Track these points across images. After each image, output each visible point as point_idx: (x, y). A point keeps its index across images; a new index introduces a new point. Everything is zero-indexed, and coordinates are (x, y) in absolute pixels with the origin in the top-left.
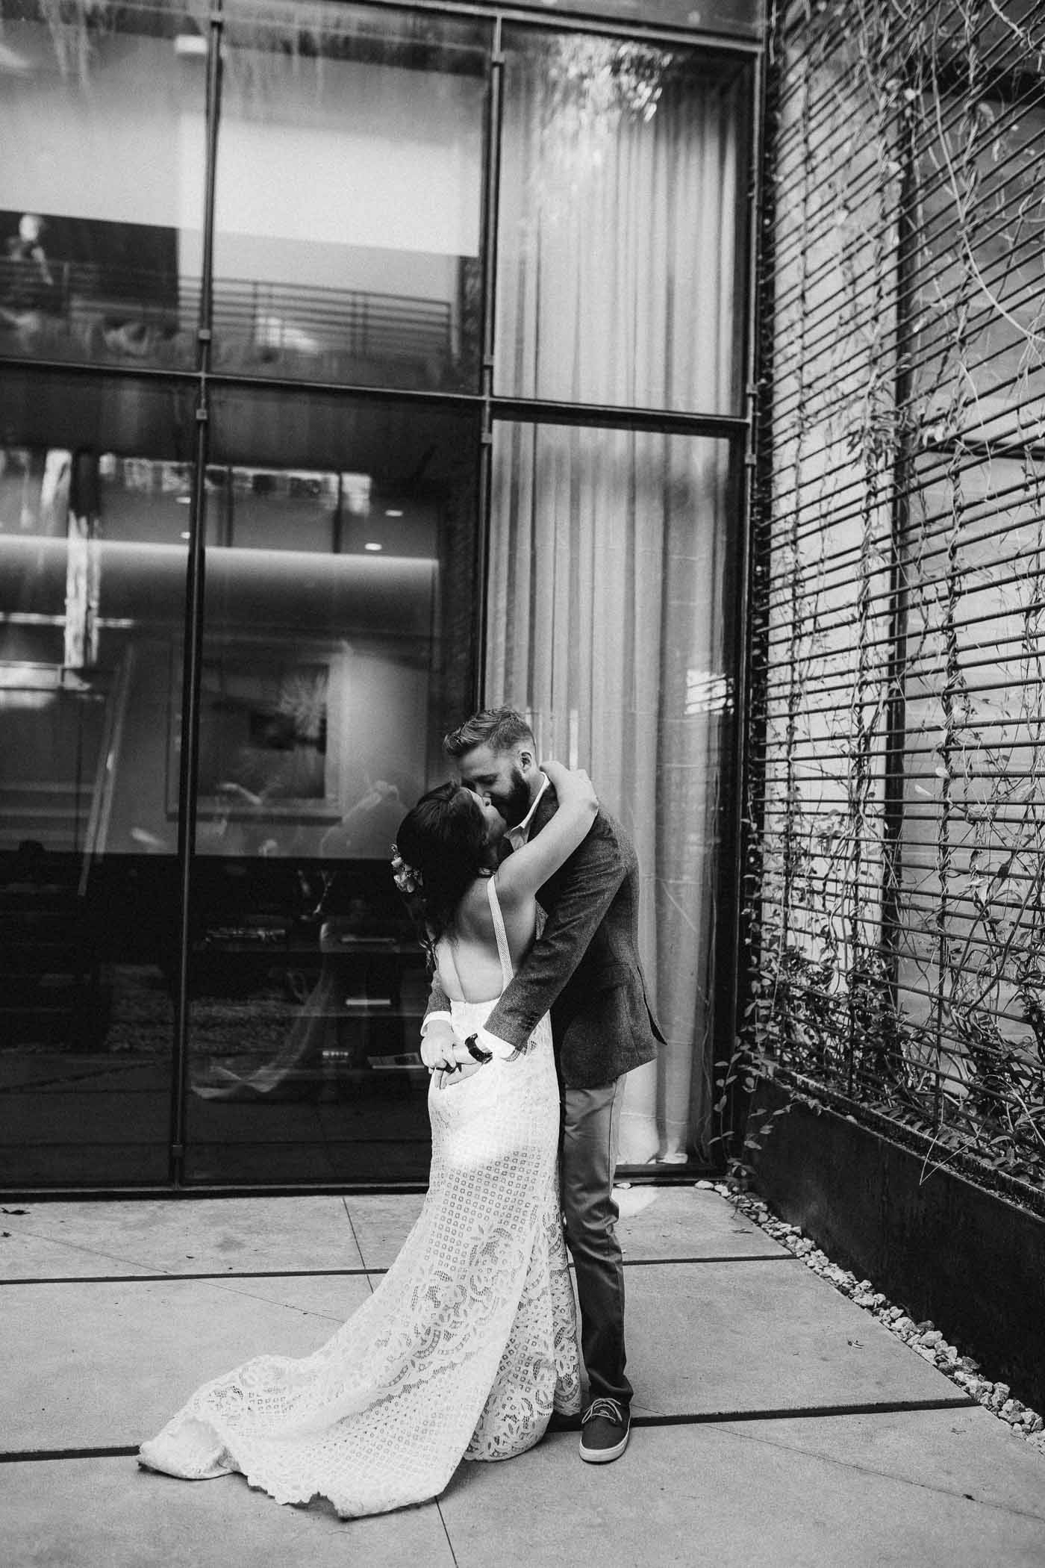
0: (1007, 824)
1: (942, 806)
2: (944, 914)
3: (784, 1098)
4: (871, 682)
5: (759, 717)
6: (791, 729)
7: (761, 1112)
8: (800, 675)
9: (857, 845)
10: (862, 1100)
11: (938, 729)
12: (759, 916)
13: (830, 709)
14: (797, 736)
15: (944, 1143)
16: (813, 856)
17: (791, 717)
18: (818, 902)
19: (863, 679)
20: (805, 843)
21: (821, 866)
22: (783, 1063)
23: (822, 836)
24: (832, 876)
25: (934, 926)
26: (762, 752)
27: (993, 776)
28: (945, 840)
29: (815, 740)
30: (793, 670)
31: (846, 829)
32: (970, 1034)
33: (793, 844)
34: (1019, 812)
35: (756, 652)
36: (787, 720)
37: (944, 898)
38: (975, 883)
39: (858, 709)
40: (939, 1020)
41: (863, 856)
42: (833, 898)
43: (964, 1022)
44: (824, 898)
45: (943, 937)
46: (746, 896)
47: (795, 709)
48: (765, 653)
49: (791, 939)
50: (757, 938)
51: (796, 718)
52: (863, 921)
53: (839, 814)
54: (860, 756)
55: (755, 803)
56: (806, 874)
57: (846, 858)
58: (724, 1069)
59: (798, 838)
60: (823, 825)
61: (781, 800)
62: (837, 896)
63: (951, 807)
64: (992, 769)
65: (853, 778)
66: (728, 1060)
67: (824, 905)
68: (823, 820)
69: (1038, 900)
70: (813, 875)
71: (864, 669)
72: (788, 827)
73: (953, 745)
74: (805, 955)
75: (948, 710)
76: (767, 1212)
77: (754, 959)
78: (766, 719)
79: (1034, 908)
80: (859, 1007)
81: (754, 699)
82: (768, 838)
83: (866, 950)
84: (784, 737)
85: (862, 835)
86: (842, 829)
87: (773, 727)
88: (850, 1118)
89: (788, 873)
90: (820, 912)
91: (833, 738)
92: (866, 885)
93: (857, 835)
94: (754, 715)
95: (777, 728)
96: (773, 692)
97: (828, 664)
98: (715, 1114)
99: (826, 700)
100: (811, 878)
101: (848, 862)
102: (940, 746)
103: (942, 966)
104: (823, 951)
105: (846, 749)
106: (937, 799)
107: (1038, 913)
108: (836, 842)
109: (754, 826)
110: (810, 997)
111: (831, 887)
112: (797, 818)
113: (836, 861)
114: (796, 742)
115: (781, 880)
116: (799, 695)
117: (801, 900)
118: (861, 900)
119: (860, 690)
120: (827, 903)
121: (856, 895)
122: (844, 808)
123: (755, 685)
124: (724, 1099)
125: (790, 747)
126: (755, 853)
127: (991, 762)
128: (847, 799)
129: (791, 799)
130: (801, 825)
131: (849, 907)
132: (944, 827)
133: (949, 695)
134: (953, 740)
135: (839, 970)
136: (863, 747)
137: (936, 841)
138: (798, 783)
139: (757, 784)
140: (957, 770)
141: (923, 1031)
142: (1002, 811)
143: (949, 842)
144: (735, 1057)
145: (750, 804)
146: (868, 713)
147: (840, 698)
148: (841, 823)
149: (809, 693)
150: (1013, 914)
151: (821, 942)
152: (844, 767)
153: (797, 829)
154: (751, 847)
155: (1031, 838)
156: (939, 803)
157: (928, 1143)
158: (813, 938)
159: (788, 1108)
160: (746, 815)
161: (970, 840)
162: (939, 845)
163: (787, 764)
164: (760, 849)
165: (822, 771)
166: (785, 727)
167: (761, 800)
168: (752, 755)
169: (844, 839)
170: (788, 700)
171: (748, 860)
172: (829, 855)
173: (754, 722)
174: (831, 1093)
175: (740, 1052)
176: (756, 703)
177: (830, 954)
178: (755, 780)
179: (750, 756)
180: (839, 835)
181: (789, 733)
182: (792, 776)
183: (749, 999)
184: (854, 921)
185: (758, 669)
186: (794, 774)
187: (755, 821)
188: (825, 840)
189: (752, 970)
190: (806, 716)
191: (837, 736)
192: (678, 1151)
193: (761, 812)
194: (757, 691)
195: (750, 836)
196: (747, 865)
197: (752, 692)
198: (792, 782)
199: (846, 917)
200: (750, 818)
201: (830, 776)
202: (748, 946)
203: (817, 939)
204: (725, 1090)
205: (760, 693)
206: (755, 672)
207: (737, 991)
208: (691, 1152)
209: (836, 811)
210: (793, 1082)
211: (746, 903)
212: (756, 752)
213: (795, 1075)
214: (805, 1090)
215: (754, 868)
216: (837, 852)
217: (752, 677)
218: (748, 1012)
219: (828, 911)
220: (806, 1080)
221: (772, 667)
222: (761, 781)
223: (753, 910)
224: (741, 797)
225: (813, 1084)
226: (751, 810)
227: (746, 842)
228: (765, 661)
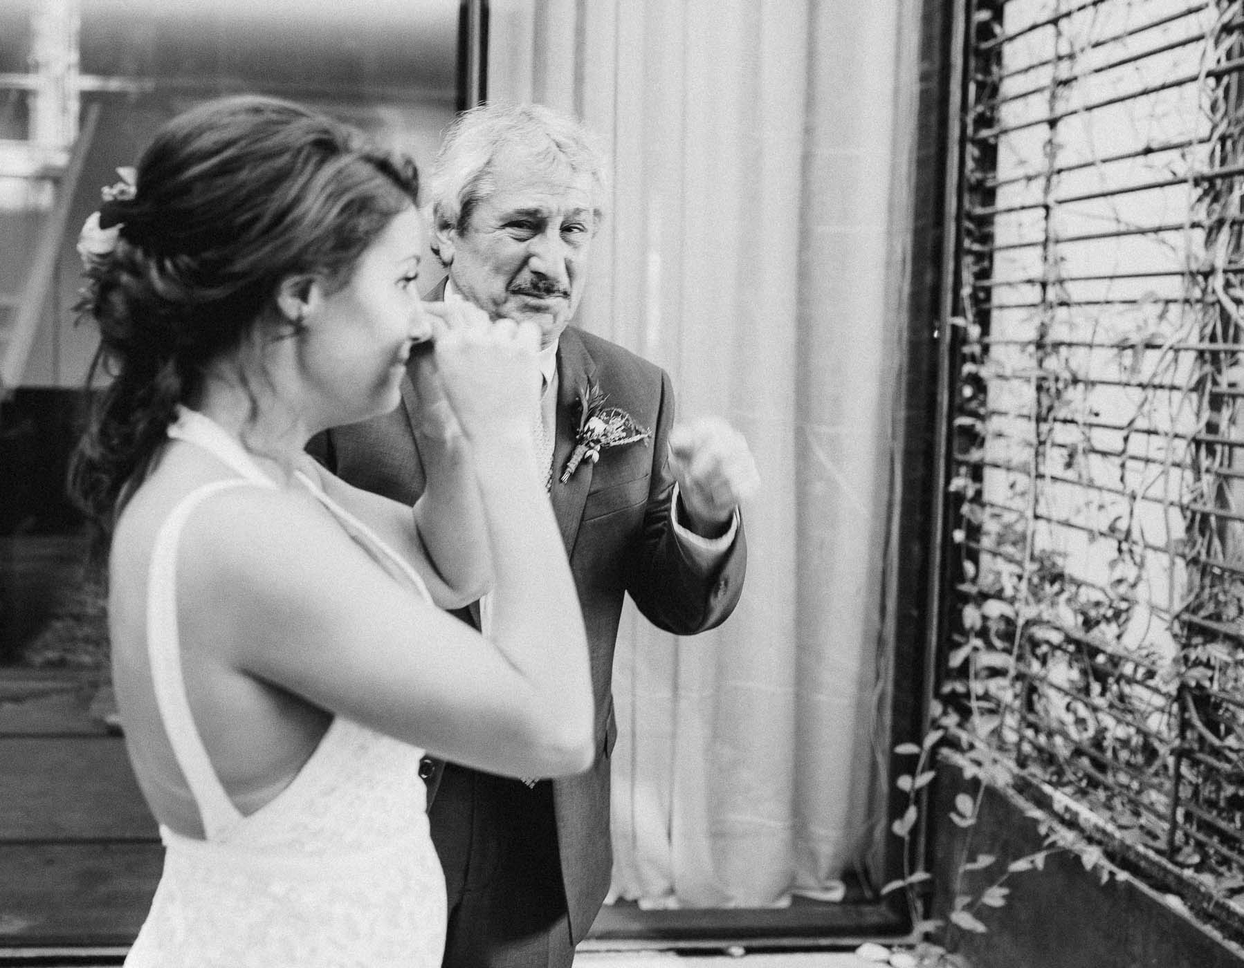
3: (1030, 839)
5: (985, 133)
6: (1051, 147)
7: (984, 861)
10: (1199, 868)
12: (979, 493)
14: (1063, 159)
17: (1053, 123)
18: (1102, 471)
20: (1080, 361)
21: (1115, 404)
22: (1022, 762)
23: (1122, 346)
24: (1141, 423)
26: (989, 195)
29: (1104, 161)
30: (1059, 34)
31: (1176, 328)
33: (1052, 363)
35: (983, 16)
36: (1043, 131)
39: (1210, 82)
42: (1141, 465)
44: (1123, 466)
46: (960, 457)
47: (1061, 108)
48: (998, 16)
49: (1044, 538)
50: (974, 531)
51: (1062, 125)
53: (1156, 302)
54: (1211, 180)
55: (976, 289)
56: (1079, 418)
58: (914, 758)
59: (1064, 351)
60: (1125, 324)
61: (1029, 282)
62: (1148, 461)
65: (1196, 225)
66: (919, 743)
67: (1122, 479)
68: (1120, 313)
70: (1094, 420)
72: (1043, 330)
74: (1071, 568)
77: (969, 567)
78: (997, 135)
81: (978, 100)
82: (995, 352)
84: (1038, 163)
86: (1165, 328)
87: (1012, 149)
88: (1173, 902)
89: (1040, 417)
90: (1110, 491)
91: (1148, 151)
94: (976, 130)
95: (1020, 150)
96: (1009, 87)
99: (1129, 78)
100: (1093, 426)
101: (1178, 395)
104: (1113, 564)
105: (1182, 170)
108: (1152, 355)
109: (974, 331)
110: (1083, 651)
111: (1138, 444)
112: (1062, 313)
113: (1150, 394)
114: (1059, 171)
115: (1027, 429)
116: (1065, 83)
117: (1069, 465)
120: (1128, 475)
122: (1174, 287)
123: (980, 77)
124: (912, 814)
125: (1049, 180)
126: (974, 379)
129: (1052, 277)
130: (1072, 326)
135: (1153, 609)
136: (1218, 160)
138: (1064, 249)
139: (979, 257)
144: (932, 738)
145: (966, 291)
148: (1162, 317)
151: (1109, 548)
153: (1058, 333)
154: (968, 368)
159: (1040, 859)
160: (958, 310)
163: (1042, 212)
164: (985, 372)
165: (1118, 221)
166: (1040, 145)
167: (986, 283)
168: (971, 203)
169: (1171, 348)
170: (1047, 94)
171: (961, 391)
172: (1134, 381)
173: (975, 142)
174: (1129, 842)
175: (939, 727)
176: (980, 109)
177: (1127, 570)
178: (976, 247)
179: (967, 205)
180: (1158, 342)
181: (1046, 155)
182: (1052, 235)
183: (957, 637)
184: (1189, 514)
185: (985, 45)
186: (1055, 231)
187: (974, 322)
188: (1129, 352)
189: (966, 587)
190: (1086, 115)
191: (1154, 145)
192: (829, 877)
193: (986, 306)
194: (981, 86)
195: (966, 350)
196: (958, 401)
197: (972, 88)
198: (1051, 247)
199: (1172, 504)
200: (965, 317)
201: (1132, 228)
202: (958, 547)
203: (1102, 540)
204: (912, 795)
205: (987, 91)
206: (979, 53)
207: (935, 622)
208: (850, 876)
209: (1152, 293)
210: (1043, 802)
211: (954, 467)
212: (977, 198)
213: (1047, 789)
214: (1072, 823)
215: (973, 405)
216: (1154, 375)
217: (972, 63)
218: (956, 659)
219: (1128, 491)
220: (1075, 806)
221: (1011, 39)
222: (985, 249)
223: (969, 482)
224: (949, 280)
225: (1088, 816)
226: (967, 303)
227: (958, 359)
228: (997, 29)
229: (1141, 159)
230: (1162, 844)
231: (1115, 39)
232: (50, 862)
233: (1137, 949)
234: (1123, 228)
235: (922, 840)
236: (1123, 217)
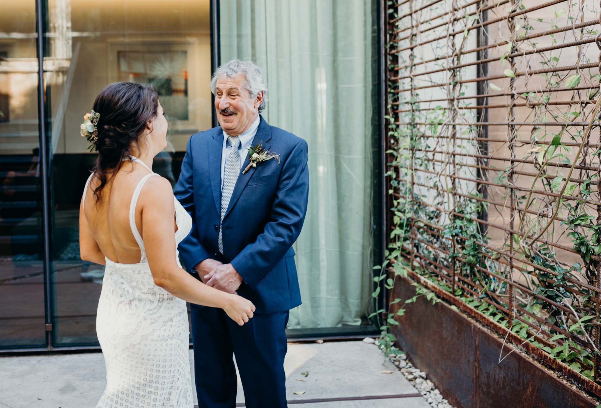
0: (558, 106)
1: (510, 97)
2: (513, 173)
3: (412, 292)
4: (460, 19)
5: (393, 52)
6: (412, 57)
7: (397, 301)
8: (417, 21)
9: (454, 127)
10: (462, 295)
11: (507, 43)
12: (398, 176)
13: (434, 40)
14: (416, 61)
15: (517, 332)
16: (428, 137)
17: (412, 49)
18: (430, 166)
19: (455, 17)
20: (422, 129)
21: (432, 143)
22: (413, 268)
23: (432, 124)
24: (438, 149)
25: (506, 182)
26: (396, 73)
27: (546, 72)
28: (512, 121)
29: (426, 62)
30: (412, 19)
31: (447, 118)
32: (534, 258)
33: (415, 130)
34: (567, 97)
35: (391, 11)
36: (410, 50)
37: (513, 162)
38: (534, 150)
39: (452, 37)
40: (511, 246)
41: (458, 135)
42: (440, 164)
43: (529, 250)
44: (434, 164)
45: (512, 190)
46: (389, 164)
47: (414, 44)
48: (396, 10)
49: (416, 190)
50: (397, 190)
51: (415, 50)
52: (459, 178)
53: (441, 109)
54: (453, 69)
55: (393, 106)
56: (423, 149)
57: (447, 137)
58: (380, 270)
59: (418, 126)
60: (432, 116)
61: (407, 103)
62: (442, 162)
63: (516, 97)
64: (546, 67)
65: (450, 84)
66: (381, 265)
67: (434, 168)
68: (432, 113)
69: (584, 161)
70: (428, 149)
71: (456, 10)
72: (412, 120)
73: (516, 53)
74: (424, 200)
75: (512, 28)
76: (405, 360)
77: (395, 203)
78: (398, 52)
79: (581, 168)
80: (457, 235)
81: (390, 41)
82: (401, 127)
83: (462, 197)
84: (408, 62)
85: (457, 121)
86: (444, 118)
87: (401, 57)
88: (454, 308)
89: (412, 149)
90: (432, 173)
91: (438, 59)
92: (460, 155)
93: (454, 121)
94: (390, 51)
95: (404, 57)
96: (401, 35)
97: (433, 12)
98: (375, 299)
99: (431, 35)
100: (427, 151)
101: (448, 140)
102: (507, 54)
103: (513, 209)
105: (445, 66)
106: (506, 93)
107: (584, 171)
108: (440, 127)
109: (392, 120)
110: (429, 228)
111: (438, 157)
112: (417, 113)
113: (440, 139)
114: (415, 65)
115: (409, 153)
116: (415, 35)
117: (421, 165)
118: (457, 164)
119: (453, 25)
120: (436, 166)
121: (454, 161)
122: (445, 104)
123: (390, 32)
124: (378, 290)
125: (412, 68)
126: (393, 137)
127: (546, 63)
128: (446, 98)
129: (413, 102)
130: (420, 118)
131: (450, 169)
132: (511, 111)
133: (512, 18)
134: (517, 50)
135: (445, 211)
136: (456, 63)
137: (506, 122)
138: (418, 91)
139: (394, 94)
140: (519, 71)
141: (499, 253)
142: (554, 97)
143: (514, 123)
144: (385, 263)
145: (389, 106)
146: (459, 39)
147: (441, 32)
148: (443, 114)
149: (422, 32)
150: (564, 173)
151: (434, 192)
152: (445, 77)
153: (417, 120)
154: (390, 133)
155: (577, 115)
156: (508, 95)
157: (505, 332)
158: (428, 190)
159: (414, 299)
160: (387, 113)
161: (530, 120)
162: (509, 125)
163: (409, 79)
164: (396, 134)
165: (431, 82)
166: (408, 56)
167: (396, 103)
168: (390, 75)
169: (445, 124)
170: (409, 39)
171: (390, 141)
172: (436, 135)
173: (390, 55)
174: (441, 290)
175: (388, 259)
176: (391, 43)
177: (439, 199)
178: (392, 91)
179: (388, 77)
180: (442, 122)
181: (410, 59)
182: (413, 87)
183: (393, 227)
184: (453, 179)
185: (392, 21)
186: (415, 85)
187: (392, 117)
188: (433, 126)
189: (393, 209)
190: (420, 47)
191: (439, 57)
192: (356, 317)
193: (396, 111)
194: (391, 35)
195: (390, 127)
196: (389, 144)
197: (388, 36)
198: (413, 90)
199: (447, 176)
200: (390, 116)
201: (436, 84)
202: (391, 195)
203: (431, 190)
204: (379, 283)
205: (394, 36)
206: (389, 24)
207: (385, 222)
208: (364, 318)
209: (439, 106)
210: (418, 281)
211: (389, 168)
212: (392, 74)
213: (419, 276)
214: (426, 287)
215: (392, 146)
216: (441, 133)
217: (388, 27)
218: (392, 236)
219: (436, 172)
220: (427, 280)
221: (400, 19)
222: (396, 91)
223: (393, 172)
224: (384, 102)
225: (430, 283)
226: (390, 111)
227: (387, 130)
228: (396, 16)
229: (434, 63)
230: (451, 290)
231: (427, 22)
233: (444, 325)
234: (433, 84)
235: (385, 300)
236: (433, 81)
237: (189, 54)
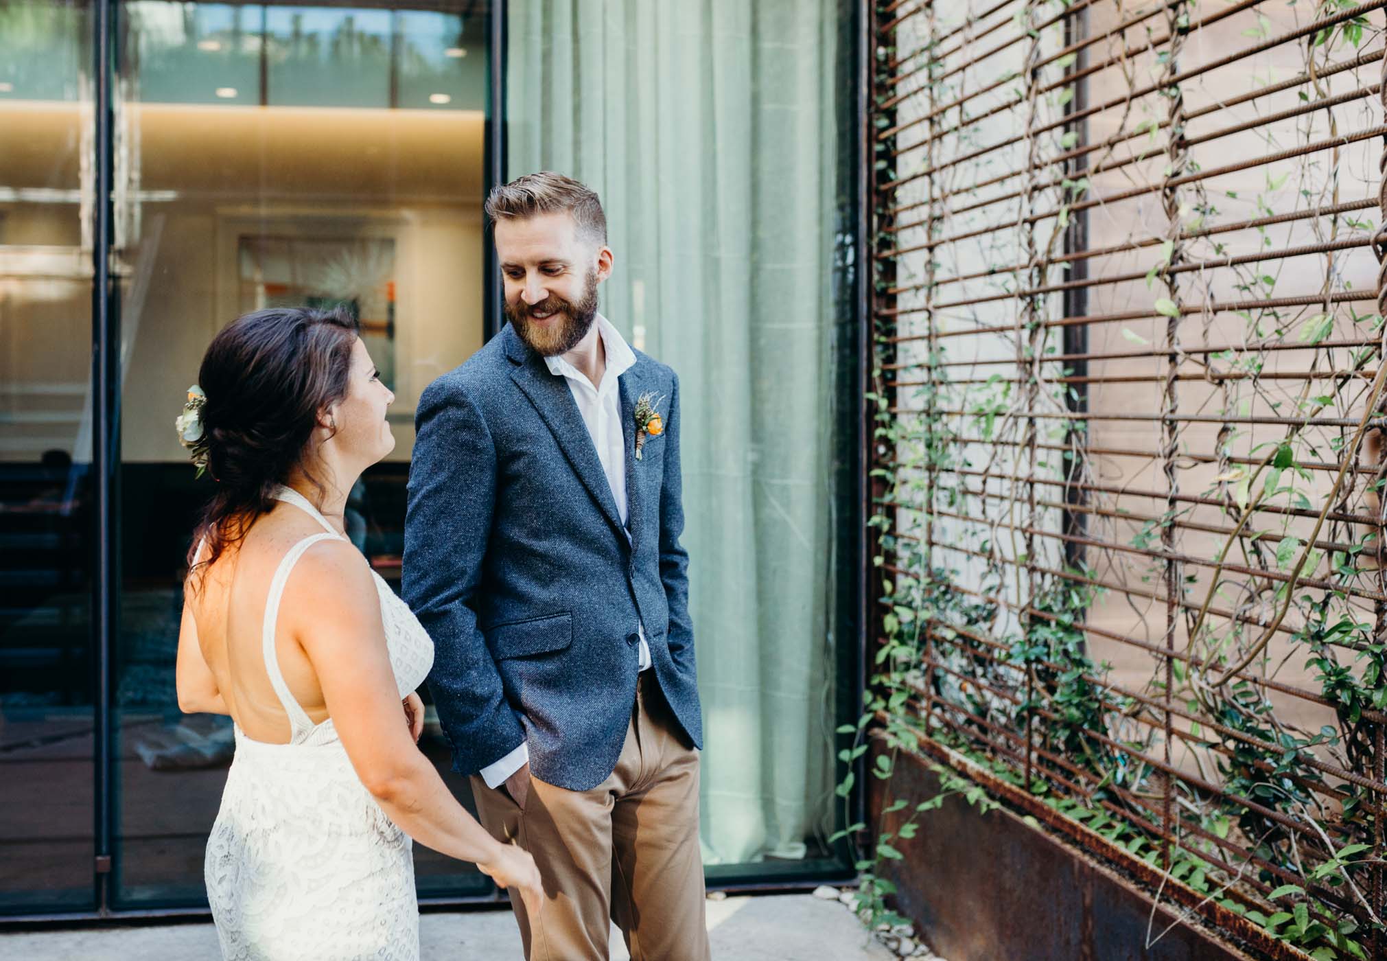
0: (1280, 381)
1: (1166, 359)
2: (1174, 525)
3: (932, 785)
4: (1047, 186)
5: (886, 253)
6: (931, 266)
7: (900, 805)
8: (942, 190)
9: (1031, 421)
10: (1047, 794)
11: (1158, 241)
12: (893, 527)
13: (986, 231)
14: (940, 275)
15: (1183, 878)
16: (966, 443)
17: (931, 249)
18: (973, 506)
19: (1034, 182)
20: (954, 424)
21: (979, 457)
22: (930, 732)
23: (980, 414)
24: (994, 470)
25: (1157, 544)
26: (891, 300)
27: (1249, 307)
28: (1172, 411)
29: (966, 278)
30: (932, 183)
31: (1015, 401)
32: (1223, 714)
33: (937, 427)
34: (1301, 362)
35: (881, 165)
36: (925, 253)
37: (1173, 501)
38: (1226, 477)
39: (1027, 226)
40: (1168, 687)
41: (1040, 440)
42: (997, 501)
43: (1214, 695)
44: (984, 502)
45: (1170, 561)
46: (875, 500)
47: (936, 237)
48: (893, 165)
49: (939, 559)
50: (891, 557)
51: (937, 250)
52: (1043, 534)
53: (1001, 381)
54: (1032, 295)
55: (883, 373)
56: (957, 468)
57: (1015, 444)
58: (852, 735)
59: (944, 418)
60: (979, 397)
61: (920, 366)
62: (1002, 498)
63: (1180, 359)
64: (1247, 297)
65: (1023, 327)
66: (855, 724)
67: (984, 512)
68: (979, 390)
69: (1344, 504)
70: (967, 469)
71: (1036, 167)
72: (930, 403)
73: (1181, 264)
74: (957, 581)
75: (1172, 210)
76: (912, 937)
77: (888, 585)
78: (895, 255)
79: (1335, 518)
80: (1038, 660)
81: (880, 229)
82: (902, 419)
83: (1048, 577)
84: (921, 278)
85: (1038, 409)
86: (1008, 402)
87: (905, 265)
88: (1030, 821)
89: (931, 468)
90: (978, 521)
91: (992, 272)
92: (1045, 483)
93: (1031, 409)
94: (880, 251)
95: (911, 268)
96: (904, 218)
97: (982, 169)
98: (840, 800)
99: (979, 220)
100: (964, 474)
101: (1017, 449)
102: (1161, 267)
103: (1172, 605)
104: (984, 576)
105: (1012, 286)
106: (1158, 349)
107: (1340, 524)
108: (999, 421)
109: (883, 403)
110: (967, 642)
111: (993, 486)
112: (942, 390)
113: (999, 448)
114: (937, 284)
115: (922, 477)
116: (940, 219)
117: (951, 503)
118: (1038, 503)
119: (1030, 198)
120: (988, 508)
121: (1031, 498)
122: (1012, 372)
123: (880, 211)
124: (850, 779)
125: (930, 290)
126: (885, 440)
127: (1246, 288)
128: (1013, 356)
129: (933, 364)
130: (949, 400)
131: (1021, 514)
132: (1170, 389)
133: (1173, 189)
134: (1181, 258)
135: (1009, 606)
136: (1036, 281)
137: (1156, 412)
138: (942, 342)
139: (886, 346)
140: (1189, 303)
141: (1140, 701)
142: (1272, 363)
143: (1180, 413)
144: (865, 719)
145: (876, 373)
146: (1044, 231)
147: (999, 213)
148: (1006, 393)
149: (955, 213)
150: (1304, 528)
151: (981, 564)
152: (1011, 312)
153: (942, 405)
154: (879, 432)
155: (1327, 401)
156: (1162, 354)
157: (1156, 878)
158: (969, 558)
159: (939, 800)
160: (871, 388)
161: (1215, 408)
162: (1163, 420)
163: (925, 314)
164: (891, 434)
165: (976, 321)
166: (923, 264)
167: (892, 367)
168: (878, 305)
169: (1011, 415)
170: (926, 226)
171: (876, 449)
172: (989, 439)
173: (879, 260)
174: (999, 780)
175: (870, 711)
176: (882, 234)
177: (993, 580)
178: (883, 339)
179: (875, 308)
180: (1003, 411)
181: (927, 272)
182: (934, 332)
183: (881, 640)
184: (1028, 535)
185: (883, 187)
186: (936, 328)
187: (883, 397)
188: (983, 419)
189: (884, 600)
190: (951, 245)
191: (996, 269)
192: (793, 839)
193: (892, 384)
194: (882, 217)
195: (878, 417)
196: (874, 457)
197: (875, 219)
198: (933, 340)
199: (1016, 528)
200: (877, 392)
201: (987, 328)
202: (879, 568)
203: (975, 558)
204: (850, 764)
205: (887, 221)
206: (878, 192)
207: (864, 628)
208: (811, 840)
209: (997, 376)
210: (944, 760)
211: (874, 508)
212: (883, 301)
213: (946, 749)
214: (963, 773)
215: (883, 460)
216: (1001, 435)
217: (875, 200)
218: (881, 657)
219: (989, 520)
220: (964, 759)
221: (904, 182)
222: (890, 340)
223: (884, 519)
224: (864, 364)
225: (972, 764)
226: (878, 382)
227: (872, 425)
228: (892, 175)
229: (988, 279)
230: (1022, 781)
231: (967, 190)
232: (162, 852)
233: (1007, 860)
234: (980, 327)
235: (862, 802)
236: (980, 319)
237: (400, 248)
